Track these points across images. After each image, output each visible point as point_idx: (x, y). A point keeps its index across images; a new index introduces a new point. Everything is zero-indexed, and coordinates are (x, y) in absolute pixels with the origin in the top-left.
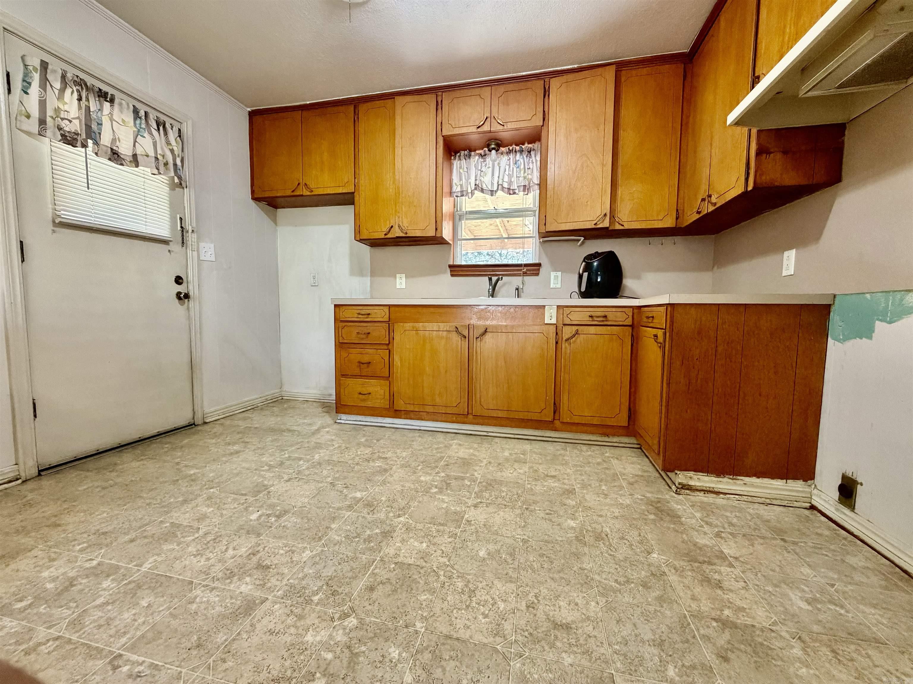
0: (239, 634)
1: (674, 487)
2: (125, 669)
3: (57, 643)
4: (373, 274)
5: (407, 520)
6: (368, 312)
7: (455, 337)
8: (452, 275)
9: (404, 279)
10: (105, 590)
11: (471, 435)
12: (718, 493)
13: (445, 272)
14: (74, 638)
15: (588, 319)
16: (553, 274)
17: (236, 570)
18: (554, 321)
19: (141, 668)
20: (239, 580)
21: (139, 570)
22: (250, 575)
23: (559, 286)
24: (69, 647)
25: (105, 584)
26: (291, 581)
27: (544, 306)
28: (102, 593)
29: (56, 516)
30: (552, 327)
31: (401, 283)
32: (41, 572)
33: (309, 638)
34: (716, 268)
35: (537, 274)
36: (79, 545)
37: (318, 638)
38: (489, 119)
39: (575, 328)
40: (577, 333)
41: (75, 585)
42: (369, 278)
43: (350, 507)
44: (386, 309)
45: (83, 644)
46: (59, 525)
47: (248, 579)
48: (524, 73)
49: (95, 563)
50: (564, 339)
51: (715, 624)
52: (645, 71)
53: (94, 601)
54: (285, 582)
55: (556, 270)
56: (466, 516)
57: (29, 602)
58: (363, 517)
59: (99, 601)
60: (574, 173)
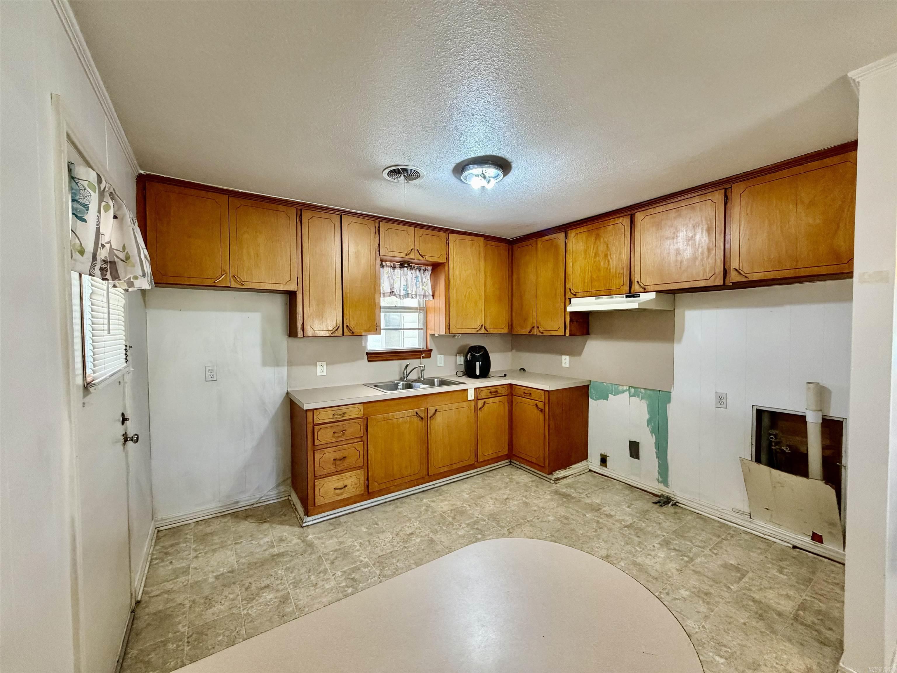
1: (552, 481)
4: (290, 364)
6: (344, 411)
7: (416, 420)
8: (369, 361)
9: (325, 367)
11: (423, 491)
12: (566, 477)
13: (363, 359)
15: (489, 394)
16: (439, 356)
18: (473, 398)
23: (443, 365)
27: (467, 390)
30: (472, 402)
31: (322, 371)
34: (514, 351)
35: (429, 357)
38: (413, 251)
39: (483, 401)
40: (485, 402)
42: (286, 368)
44: (361, 407)
48: (436, 226)
50: (478, 409)
52: (493, 243)
55: (441, 354)
60: (465, 296)
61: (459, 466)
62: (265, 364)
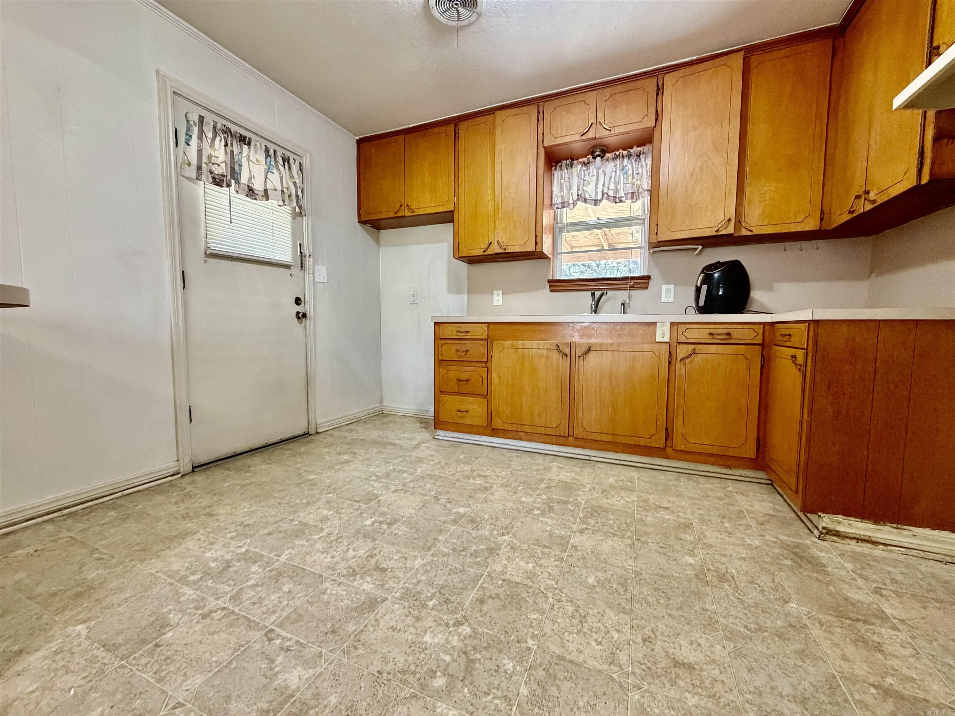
0: (366, 626)
1: (816, 532)
2: (278, 642)
3: (224, 612)
4: (470, 292)
5: (511, 539)
6: (467, 329)
7: (555, 356)
8: (552, 291)
9: (501, 295)
10: (254, 573)
11: (571, 458)
12: (876, 543)
13: (544, 288)
14: (236, 610)
15: (707, 336)
16: (664, 287)
17: (357, 569)
18: (667, 339)
19: (290, 643)
20: (361, 578)
21: (278, 560)
22: (370, 575)
23: (671, 300)
24: (234, 617)
25: (254, 568)
26: (407, 585)
27: (655, 323)
28: (252, 575)
29: (210, 507)
30: (664, 345)
31: (498, 300)
32: (205, 553)
33: (427, 638)
34: (873, 275)
35: (646, 288)
36: (230, 533)
37: (436, 640)
38: (594, 126)
39: (691, 347)
40: (694, 352)
41: (231, 567)
42: (466, 295)
43: (455, 522)
44: (485, 327)
45: (243, 616)
46: (213, 515)
47: (368, 578)
48: (634, 73)
49: (243, 550)
50: (679, 359)
51: (873, 690)
52: (781, 53)
53: (247, 581)
54: (401, 585)
55: (668, 283)
56: (572, 541)
57: (200, 576)
58: (468, 532)
59: (250, 583)
60: (692, 175)
61: (628, 441)
62: (449, 291)
